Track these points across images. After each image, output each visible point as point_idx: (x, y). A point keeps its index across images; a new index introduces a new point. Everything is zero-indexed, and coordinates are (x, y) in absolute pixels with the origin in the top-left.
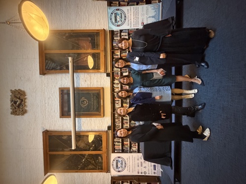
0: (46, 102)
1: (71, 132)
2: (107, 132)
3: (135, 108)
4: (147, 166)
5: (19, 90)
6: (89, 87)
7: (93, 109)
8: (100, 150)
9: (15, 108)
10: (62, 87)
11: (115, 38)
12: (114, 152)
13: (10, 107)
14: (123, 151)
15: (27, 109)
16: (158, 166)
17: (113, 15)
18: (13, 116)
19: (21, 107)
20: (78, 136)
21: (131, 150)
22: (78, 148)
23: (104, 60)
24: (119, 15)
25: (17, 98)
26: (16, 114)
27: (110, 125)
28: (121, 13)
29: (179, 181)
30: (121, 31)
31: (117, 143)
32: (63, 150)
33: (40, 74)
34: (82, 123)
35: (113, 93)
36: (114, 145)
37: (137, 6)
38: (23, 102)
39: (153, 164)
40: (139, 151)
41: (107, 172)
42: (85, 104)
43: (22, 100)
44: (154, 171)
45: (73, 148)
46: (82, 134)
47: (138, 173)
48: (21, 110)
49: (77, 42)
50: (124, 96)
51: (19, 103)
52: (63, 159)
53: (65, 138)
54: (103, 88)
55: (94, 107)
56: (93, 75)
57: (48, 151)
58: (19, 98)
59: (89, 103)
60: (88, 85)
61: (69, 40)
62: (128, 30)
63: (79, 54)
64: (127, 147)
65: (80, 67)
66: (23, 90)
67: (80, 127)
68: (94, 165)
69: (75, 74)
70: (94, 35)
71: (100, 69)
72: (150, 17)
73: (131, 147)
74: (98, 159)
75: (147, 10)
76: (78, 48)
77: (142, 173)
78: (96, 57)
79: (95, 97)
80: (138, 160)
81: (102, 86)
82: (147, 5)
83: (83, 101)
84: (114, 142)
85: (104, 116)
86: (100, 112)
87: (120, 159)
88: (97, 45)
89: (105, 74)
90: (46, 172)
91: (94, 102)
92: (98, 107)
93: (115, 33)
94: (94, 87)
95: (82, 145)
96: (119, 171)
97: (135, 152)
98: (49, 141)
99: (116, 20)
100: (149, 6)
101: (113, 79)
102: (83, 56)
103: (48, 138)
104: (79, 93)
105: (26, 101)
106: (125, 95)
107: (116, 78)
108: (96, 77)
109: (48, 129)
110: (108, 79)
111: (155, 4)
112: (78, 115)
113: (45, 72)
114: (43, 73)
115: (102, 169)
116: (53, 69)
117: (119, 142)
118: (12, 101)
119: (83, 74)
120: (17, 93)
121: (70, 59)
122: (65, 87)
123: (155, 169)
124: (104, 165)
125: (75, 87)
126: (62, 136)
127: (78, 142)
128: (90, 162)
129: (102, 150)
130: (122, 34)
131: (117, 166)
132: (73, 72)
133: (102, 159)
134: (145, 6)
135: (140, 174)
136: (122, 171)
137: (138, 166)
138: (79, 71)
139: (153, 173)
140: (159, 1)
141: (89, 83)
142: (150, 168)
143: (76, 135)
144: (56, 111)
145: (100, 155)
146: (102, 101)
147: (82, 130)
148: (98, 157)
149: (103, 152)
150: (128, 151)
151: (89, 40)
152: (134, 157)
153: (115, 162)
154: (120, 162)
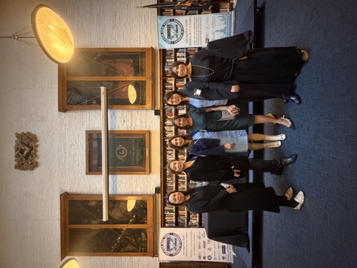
0: (67, 150)
1: (102, 195)
2: (154, 196)
3: (196, 162)
4: (213, 248)
5: (28, 133)
6: (129, 129)
7: (135, 161)
8: (143, 223)
9: (22, 160)
10: (91, 129)
11: (167, 60)
12: (164, 225)
13: (14, 158)
14: (177, 225)
15: (39, 161)
16: (229, 248)
17: (166, 28)
18: (18, 171)
19: (30, 158)
20: (111, 201)
21: (190, 224)
22: (111, 220)
23: (151, 91)
24: (173, 28)
25: (25, 145)
26: (22, 169)
27: (159, 186)
28: (177, 26)
30: (176, 50)
31: (168, 213)
32: (89, 223)
33: (59, 111)
34: (118, 182)
35: (164, 140)
36: (165, 215)
37: (200, 16)
38: (33, 151)
39: (221, 244)
40: (200, 225)
41: (154, 256)
42: (122, 155)
43: (32, 148)
44: (223, 255)
45: (105, 219)
46: (117, 199)
47: (200, 257)
48: (30, 162)
49: (113, 65)
50: (179, 145)
51: (27, 152)
52: (90, 236)
53: (93, 204)
54: (149, 132)
55: (135, 159)
56: (135, 113)
57: (67, 223)
58: (28, 145)
59: (128, 153)
60: (128, 127)
61: (102, 62)
62: (186, 49)
63: (116, 83)
64: (183, 218)
65: (117, 101)
66: (33, 133)
67: (115, 188)
68: (134, 246)
69: (109, 111)
70: (137, 55)
71: (145, 104)
72: (217, 31)
73: (189, 219)
74: (141, 236)
75: (214, 21)
76: (115, 74)
77: (204, 258)
78: (139, 87)
79: (138, 145)
80: (199, 237)
81: (148, 129)
82: (213, 15)
83: (121, 150)
84: (164, 211)
85: (150, 172)
86: (145, 167)
87: (173, 237)
88: (142, 69)
89: (153, 112)
90: (64, 254)
91: (135, 151)
92: (142, 159)
93: (168, 53)
94: (136, 129)
95: (117, 215)
96: (171, 255)
97: (195, 226)
98: (69, 209)
99: (169, 35)
100: (216, 16)
101: (164, 119)
102: (121, 85)
103: (68, 204)
104: (114, 139)
105: (38, 149)
106: (181, 142)
107: (169, 117)
108: (139, 117)
109: (68, 191)
110: (157, 119)
111: (225, 13)
112: (112, 170)
113: (67, 107)
114: (64, 107)
115: (146, 251)
116: (78, 103)
117: (171, 211)
118: (17, 149)
119: (121, 111)
120: (24, 138)
121: (103, 89)
122: (95, 129)
123: (224, 252)
124: (150, 245)
125: (109, 129)
126: (89, 201)
127: (111, 212)
128: (129, 241)
129: (146, 223)
130: (178, 54)
131: (168, 247)
132: (107, 108)
133: (146, 236)
134: (211, 16)
135: (202, 260)
136: (176, 254)
137: (200, 247)
138: (115, 106)
139: (221, 258)
140: (231, 9)
141: (130, 125)
142: (217, 251)
143: (109, 201)
144: (80, 165)
145: (143, 230)
146: (147, 150)
147: (117, 193)
148: (140, 234)
149: (148, 226)
150: (184, 225)
151: (130, 62)
152: (193, 233)
153: (166, 240)
154: (172, 241)
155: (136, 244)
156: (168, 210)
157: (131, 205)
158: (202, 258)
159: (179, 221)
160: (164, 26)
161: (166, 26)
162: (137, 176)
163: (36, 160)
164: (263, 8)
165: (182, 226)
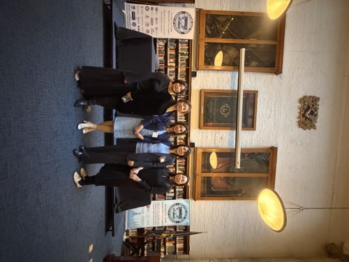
0: (273, 113)
1: (245, 71)
2: (198, 69)
4: (144, 18)
5: (305, 129)
6: (217, 131)
7: (213, 102)
8: (208, 43)
9: (313, 106)
10: (251, 131)
11: (182, 190)
12: (190, 41)
13: (319, 107)
14: (177, 41)
15: (298, 104)
17: (183, 216)
18: (317, 96)
19: (306, 107)
20: (237, 66)
21: (165, 42)
22: (238, 47)
24: (177, 216)
25: (309, 119)
26: (313, 97)
27: (193, 78)
29: (105, 5)
30: (174, 198)
31: (185, 53)
32: (258, 45)
33: (277, 148)
34: (230, 83)
35: (187, 121)
36: (189, 50)
37: (154, 226)
38: (302, 113)
40: (155, 39)
41: (200, 9)
42: (225, 108)
43: (303, 115)
44: (134, 11)
45: (243, 50)
46: (232, 68)
47: (156, 9)
48: (306, 103)
49: (229, 186)
51: (308, 112)
52: (258, 33)
53: (254, 63)
54: (200, 128)
55: (213, 104)
56: (212, 145)
57: (278, 46)
58: (306, 118)
59: (219, 110)
60: (219, 133)
63: (228, 171)
65: (227, 156)
66: (301, 129)
67: (233, 77)
69: (234, 147)
71: (203, 152)
73: (166, 46)
74: (211, 30)
75: (143, 222)
76: (227, 179)
77: (152, 9)
78: (207, 167)
79: (211, 117)
80: (157, 28)
81: (201, 131)
82: (143, 227)
83: (226, 112)
84: (189, 55)
85: (201, 91)
86: (205, 97)
87: (182, 30)
88: (204, 182)
89: (196, 146)
91: (213, 111)
92: (207, 103)
93: (181, 196)
94: (212, 130)
95: (232, 52)
96: (184, 13)
97: (159, 39)
99: (180, 211)
100: (140, 226)
101: (186, 139)
102: (224, 170)
103: (276, 65)
104: (231, 122)
105: (298, 115)
107: (182, 141)
108: (208, 142)
109: (275, 76)
110: (193, 139)
112: (234, 94)
113: (270, 151)
114: (273, 150)
115: (207, 15)
116: (259, 154)
117: (182, 54)
118: (316, 115)
119: (224, 147)
120: (309, 125)
121: (238, 166)
122: (248, 132)
123: (133, 13)
124: (203, 20)
125: (235, 131)
126: (257, 66)
127: (237, 56)
129: (206, 43)
130: (173, 195)
131: (186, 20)
132: (236, 149)
133: (206, 31)
134: (145, 226)
135: (154, 7)
136: (179, 13)
137: (156, 19)
138: (229, 151)
139: (136, 8)
140: (127, 231)
141: (217, 135)
142: (140, 15)
143: (239, 66)
144: (262, 100)
145: (208, 35)
146: (202, 112)
147: (231, 73)
148: (212, 33)
149: (205, 41)
150: (170, 41)
151: (214, 188)
152: (163, 33)
153: (189, 27)
154: (182, 27)
155: (217, 23)
156: (186, 55)
157: (219, 58)
158: (154, 9)
160: (185, 218)
162: (213, 88)
163: (300, 105)
164: (107, 230)
165: (172, 40)
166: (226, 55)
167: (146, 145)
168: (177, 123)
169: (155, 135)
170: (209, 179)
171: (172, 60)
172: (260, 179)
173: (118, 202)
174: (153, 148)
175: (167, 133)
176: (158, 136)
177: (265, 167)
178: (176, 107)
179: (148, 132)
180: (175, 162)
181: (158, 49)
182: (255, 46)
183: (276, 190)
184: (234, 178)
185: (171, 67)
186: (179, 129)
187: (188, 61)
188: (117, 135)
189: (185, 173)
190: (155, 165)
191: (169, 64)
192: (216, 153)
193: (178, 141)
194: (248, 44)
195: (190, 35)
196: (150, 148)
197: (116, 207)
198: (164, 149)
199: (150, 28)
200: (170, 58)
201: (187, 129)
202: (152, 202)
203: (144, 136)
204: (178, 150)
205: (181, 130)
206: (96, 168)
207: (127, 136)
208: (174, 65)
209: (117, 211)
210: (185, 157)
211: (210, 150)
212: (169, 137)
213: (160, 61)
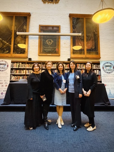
1: (29, 32)
2: (27, 57)
6: (61, 46)
7: (45, 48)
8: (13, 52)
10: (61, 28)
11: (95, 65)
12: (13, 62)
14: (12, 69)
21: (12, 76)
22: (16, 36)
23: (80, 57)
24: (110, 68)
27: (32, 60)
28: (111, 70)
30: (100, 70)
31: (18, 64)
32: (15, 25)
33: (70, 14)
34: (35, 40)
35: (56, 63)
38: (51, 2)
40: (11, 81)
42: (48, 42)
45: (18, 33)
46: (27, 39)
49: (91, 39)
53: (25, 27)
54: (59, 56)
55: (46, 48)
56: (69, 49)
57: (16, 15)
59: (49, 45)
60: (62, 45)
61: (93, 34)
62: (101, 75)
63: (83, 40)
64: (15, 72)
65: (75, 41)
69: (70, 37)
70: (96, 51)
71: (73, 54)
72: (110, 90)
73: (14, 75)
74: (6, 50)
76: (87, 40)
78: (81, 51)
79: (53, 50)
80: (5, 81)
81: (61, 55)
83: (50, 41)
84: (20, 62)
85: (39, 56)
86: (42, 53)
87: (6, 66)
88: (90, 53)
89: (69, 58)
91: (50, 49)
93: (98, 66)
94: (61, 49)
95: (18, 39)
97: (11, 79)
99: (107, 66)
101: (66, 63)
102: (82, 43)
103: (26, 16)
104: (56, 38)
105: (52, 4)
107: (67, 66)
109: (31, 16)
110: (66, 60)
114: (71, 16)
116: (73, 23)
117: (19, 66)
119: (70, 42)
121: (80, 34)
122: (61, 30)
125: (61, 36)
126: (26, 26)
127: (20, 36)
130: (98, 71)
133: (7, 53)
138: (72, 39)
141: (63, 46)
143: (26, 35)
145: (9, 52)
146: (51, 55)
148: (8, 50)
149: (12, 54)
150: (12, 73)
151: (93, 47)
152: (7, 77)
153: (4, 63)
154: (4, 66)
155: (3, 47)
156: (19, 64)
157: (21, 46)
159: (14, 70)
160: (111, 64)
161: (111, 65)
162: (38, 49)
163: (47, 3)
165: (11, 72)
166: (20, 42)
167: (69, 87)
168: (57, 69)
169: (64, 81)
170: (88, 50)
171: (22, 72)
172: (87, 22)
173: (104, 103)
174: (71, 82)
175: (63, 75)
176: (65, 79)
177: (80, 20)
178: (49, 70)
179: (63, 85)
180: (79, 69)
181: (16, 80)
182: (16, 27)
183: (93, 14)
184: (87, 36)
185: (26, 72)
186: (61, 67)
187: (23, 63)
188: (65, 104)
189: (85, 64)
190: (81, 81)
191: (24, 74)
192: (73, 46)
193: (67, 68)
194: (15, 31)
195: (9, 62)
196: (71, 84)
197: (107, 105)
198: (71, 76)
199: (4, 85)
200: (21, 73)
201: (61, 63)
202: (103, 83)
203: (65, 88)
204: (72, 68)
205: (62, 66)
206: (84, 117)
207: (65, 98)
208: (24, 71)
209: (109, 104)
210: (76, 64)
211: (72, 50)
212: (65, 73)
213: (22, 79)
